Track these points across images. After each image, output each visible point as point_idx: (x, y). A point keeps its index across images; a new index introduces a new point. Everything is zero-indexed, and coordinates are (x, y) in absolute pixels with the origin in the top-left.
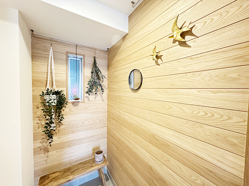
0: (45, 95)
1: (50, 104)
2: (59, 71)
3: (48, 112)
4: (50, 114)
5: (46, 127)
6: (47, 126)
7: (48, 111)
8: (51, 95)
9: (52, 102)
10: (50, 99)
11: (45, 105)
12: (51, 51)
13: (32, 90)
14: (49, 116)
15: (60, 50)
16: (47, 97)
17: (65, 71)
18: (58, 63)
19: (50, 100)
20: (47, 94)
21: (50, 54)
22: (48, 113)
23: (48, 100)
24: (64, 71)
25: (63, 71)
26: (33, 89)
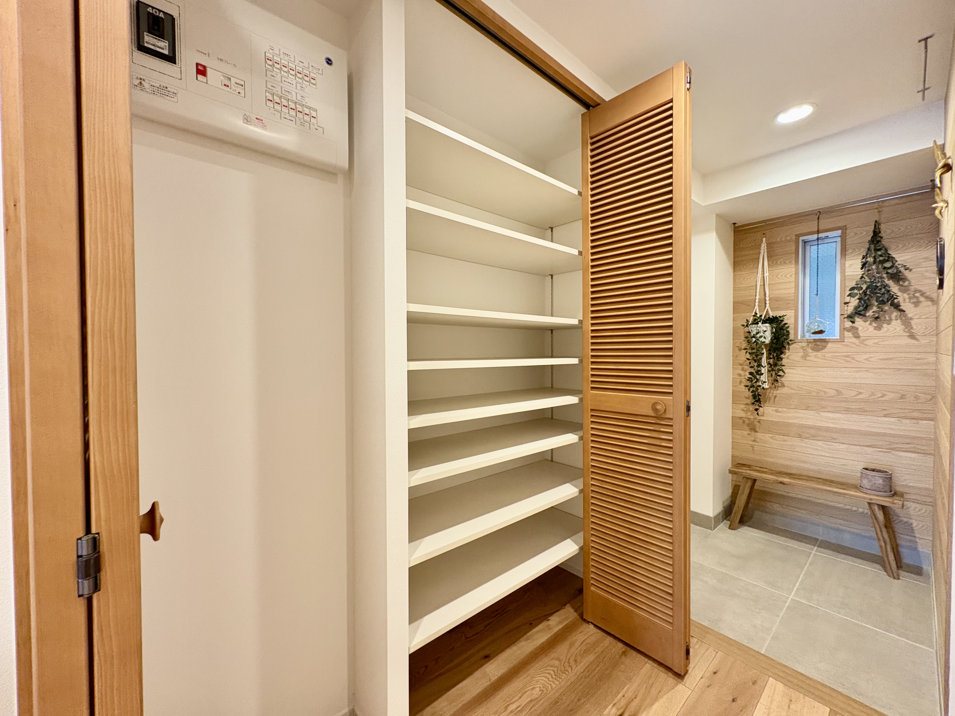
0: (750, 325)
1: (758, 340)
2: (779, 278)
3: (753, 353)
4: (757, 357)
5: (750, 380)
6: (751, 378)
7: (754, 351)
8: (760, 324)
9: (761, 337)
10: (757, 331)
11: (749, 342)
12: (764, 246)
13: (733, 318)
14: (755, 361)
15: (782, 237)
16: (754, 329)
17: (794, 276)
18: (779, 262)
19: (757, 333)
20: (754, 324)
21: (762, 252)
22: (754, 356)
23: (754, 332)
24: (791, 276)
25: (788, 276)
26: (735, 316)
